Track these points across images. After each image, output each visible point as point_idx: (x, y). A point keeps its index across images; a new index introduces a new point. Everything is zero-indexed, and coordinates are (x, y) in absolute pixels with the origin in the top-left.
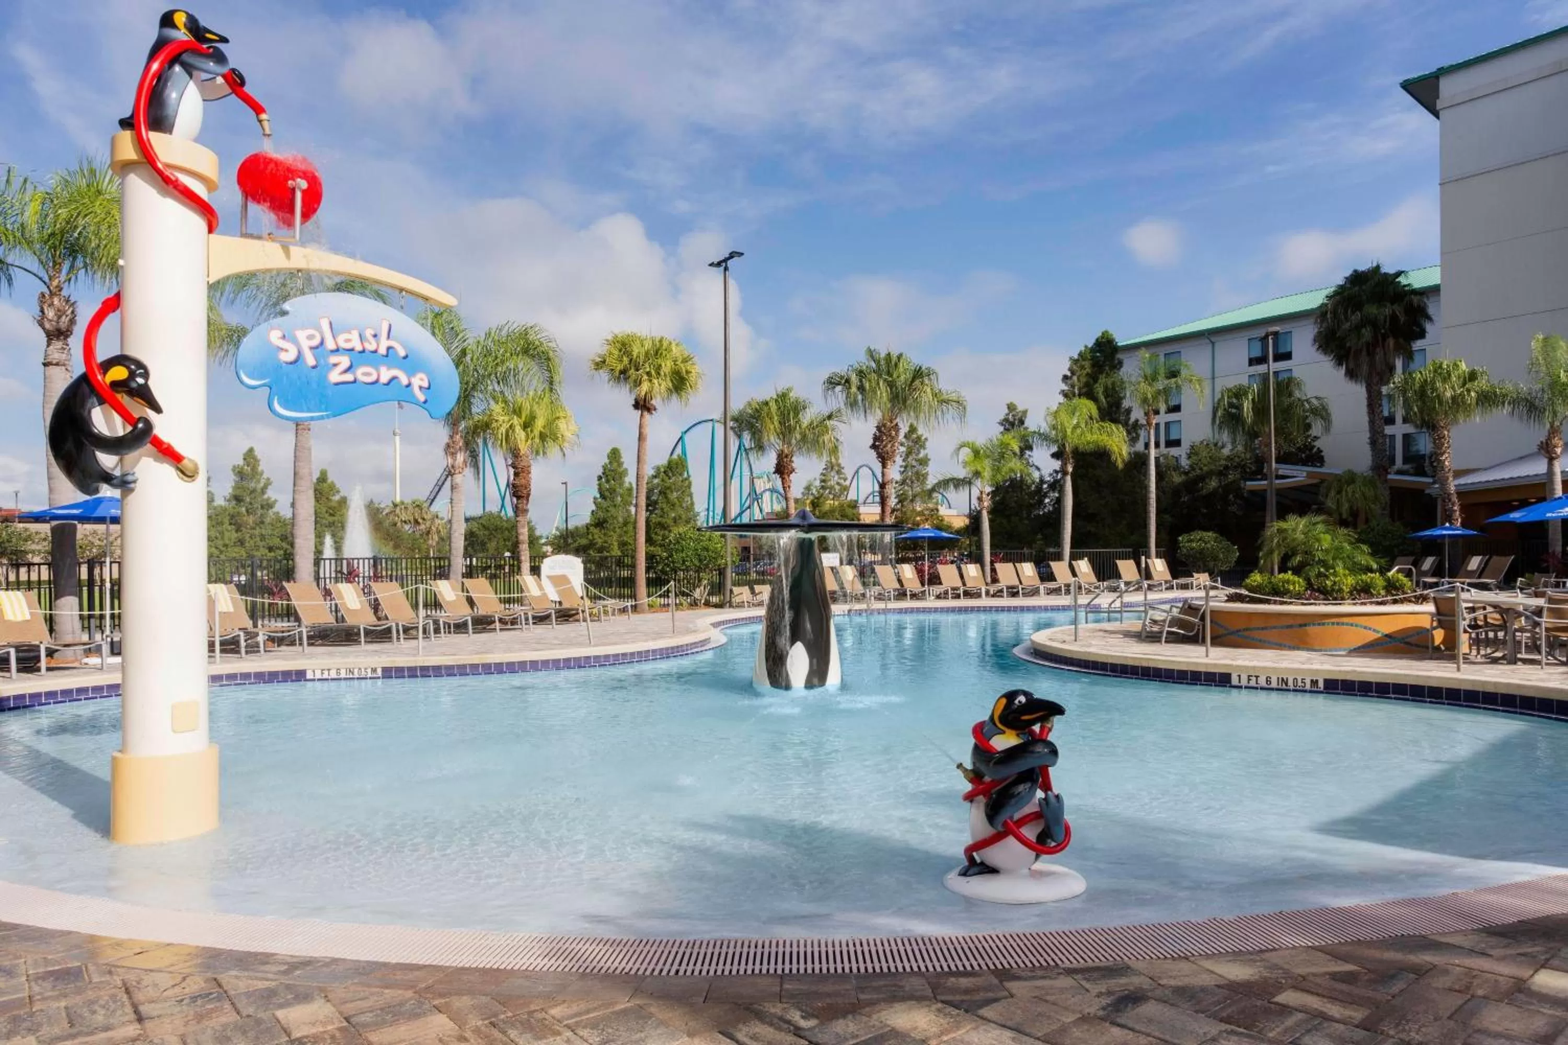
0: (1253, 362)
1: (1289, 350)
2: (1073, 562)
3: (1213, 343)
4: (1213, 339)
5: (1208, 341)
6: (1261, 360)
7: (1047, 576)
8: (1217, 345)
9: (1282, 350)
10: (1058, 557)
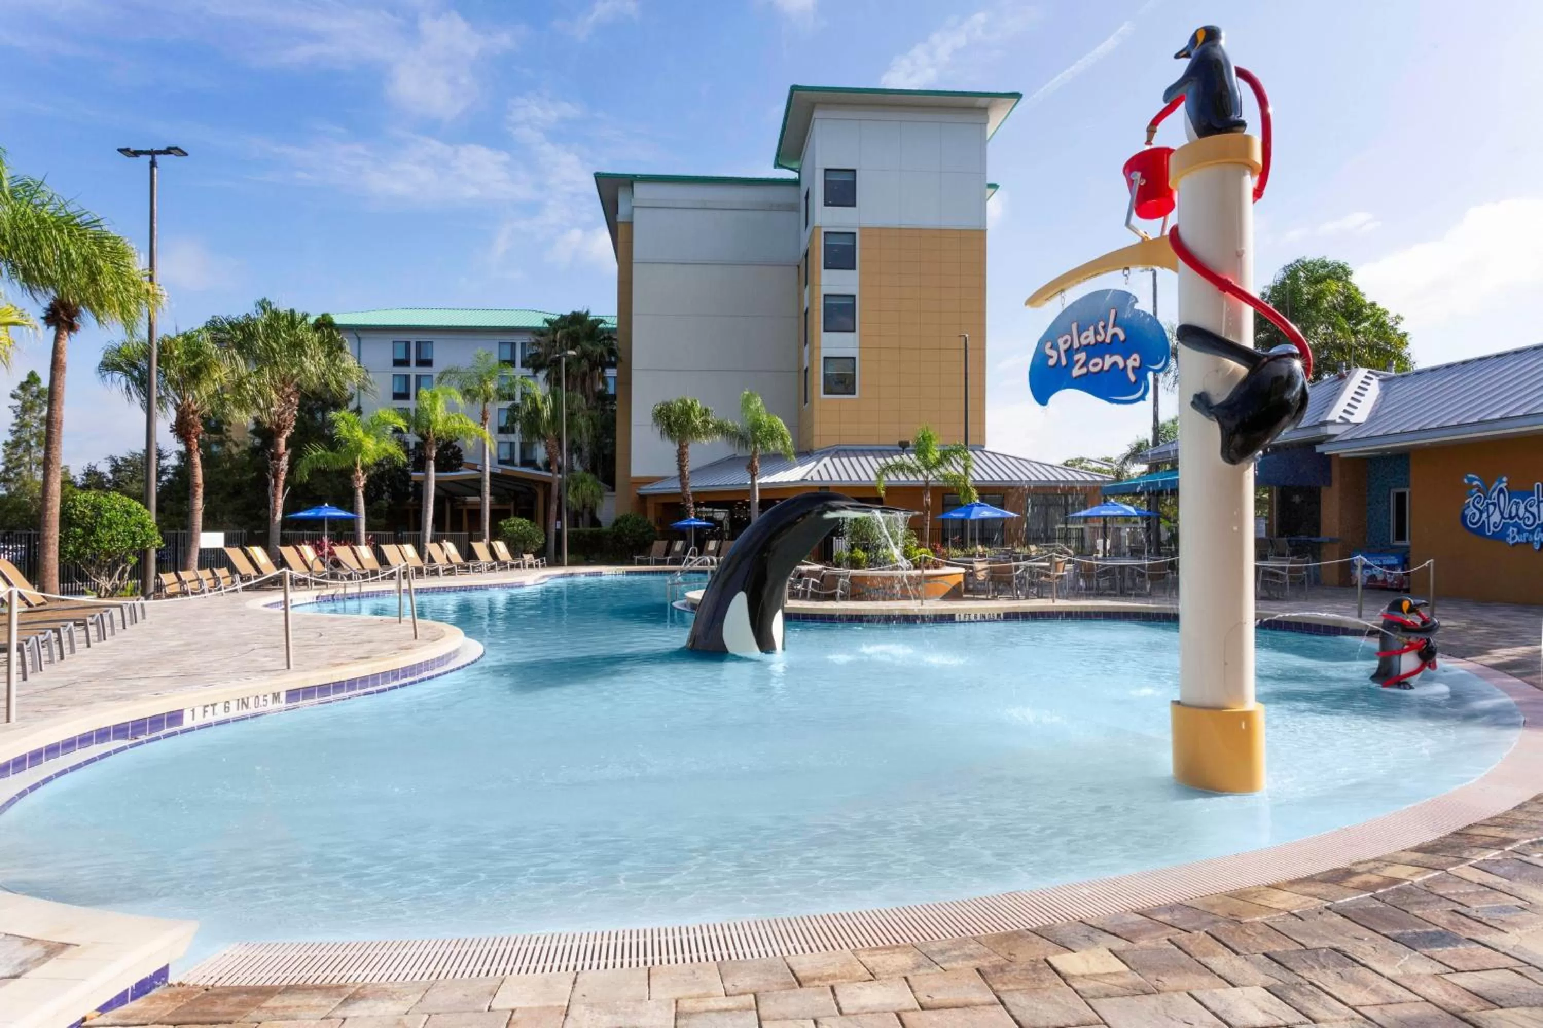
0: (397, 363)
1: (429, 358)
2: (493, 543)
3: (359, 339)
4: (360, 335)
5: (354, 335)
6: (405, 363)
7: (469, 555)
8: (362, 341)
9: (423, 357)
10: (480, 539)
